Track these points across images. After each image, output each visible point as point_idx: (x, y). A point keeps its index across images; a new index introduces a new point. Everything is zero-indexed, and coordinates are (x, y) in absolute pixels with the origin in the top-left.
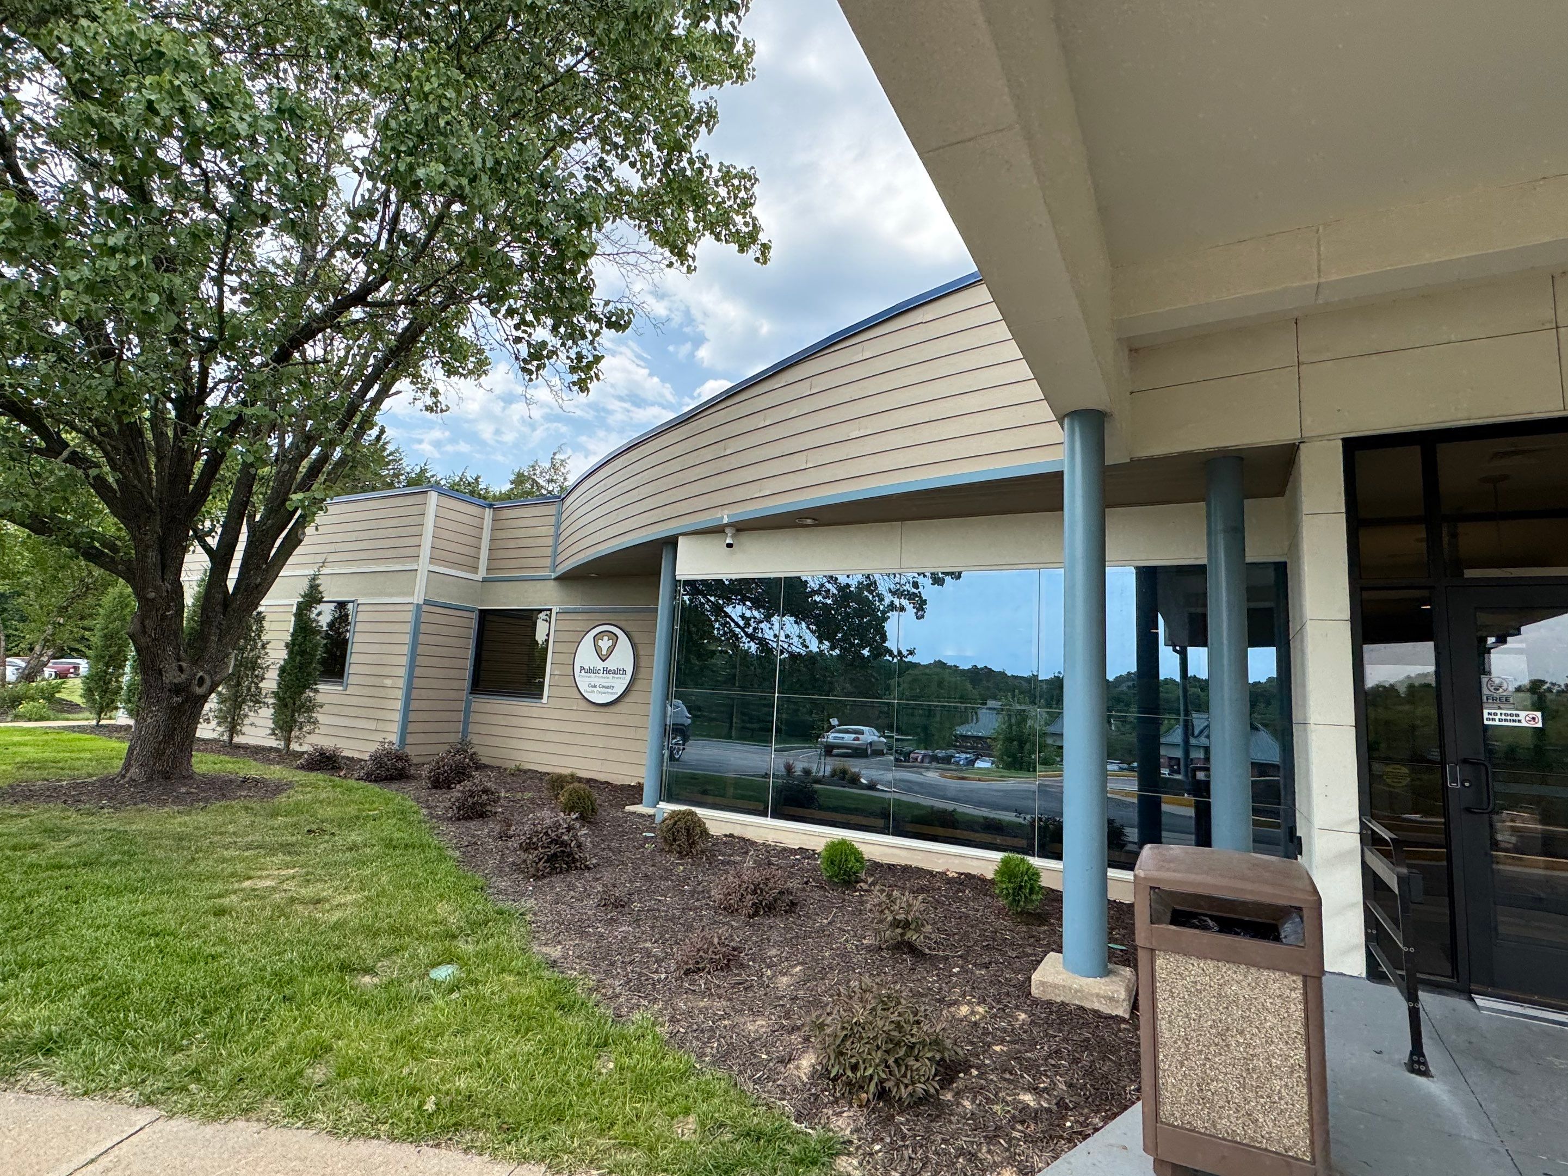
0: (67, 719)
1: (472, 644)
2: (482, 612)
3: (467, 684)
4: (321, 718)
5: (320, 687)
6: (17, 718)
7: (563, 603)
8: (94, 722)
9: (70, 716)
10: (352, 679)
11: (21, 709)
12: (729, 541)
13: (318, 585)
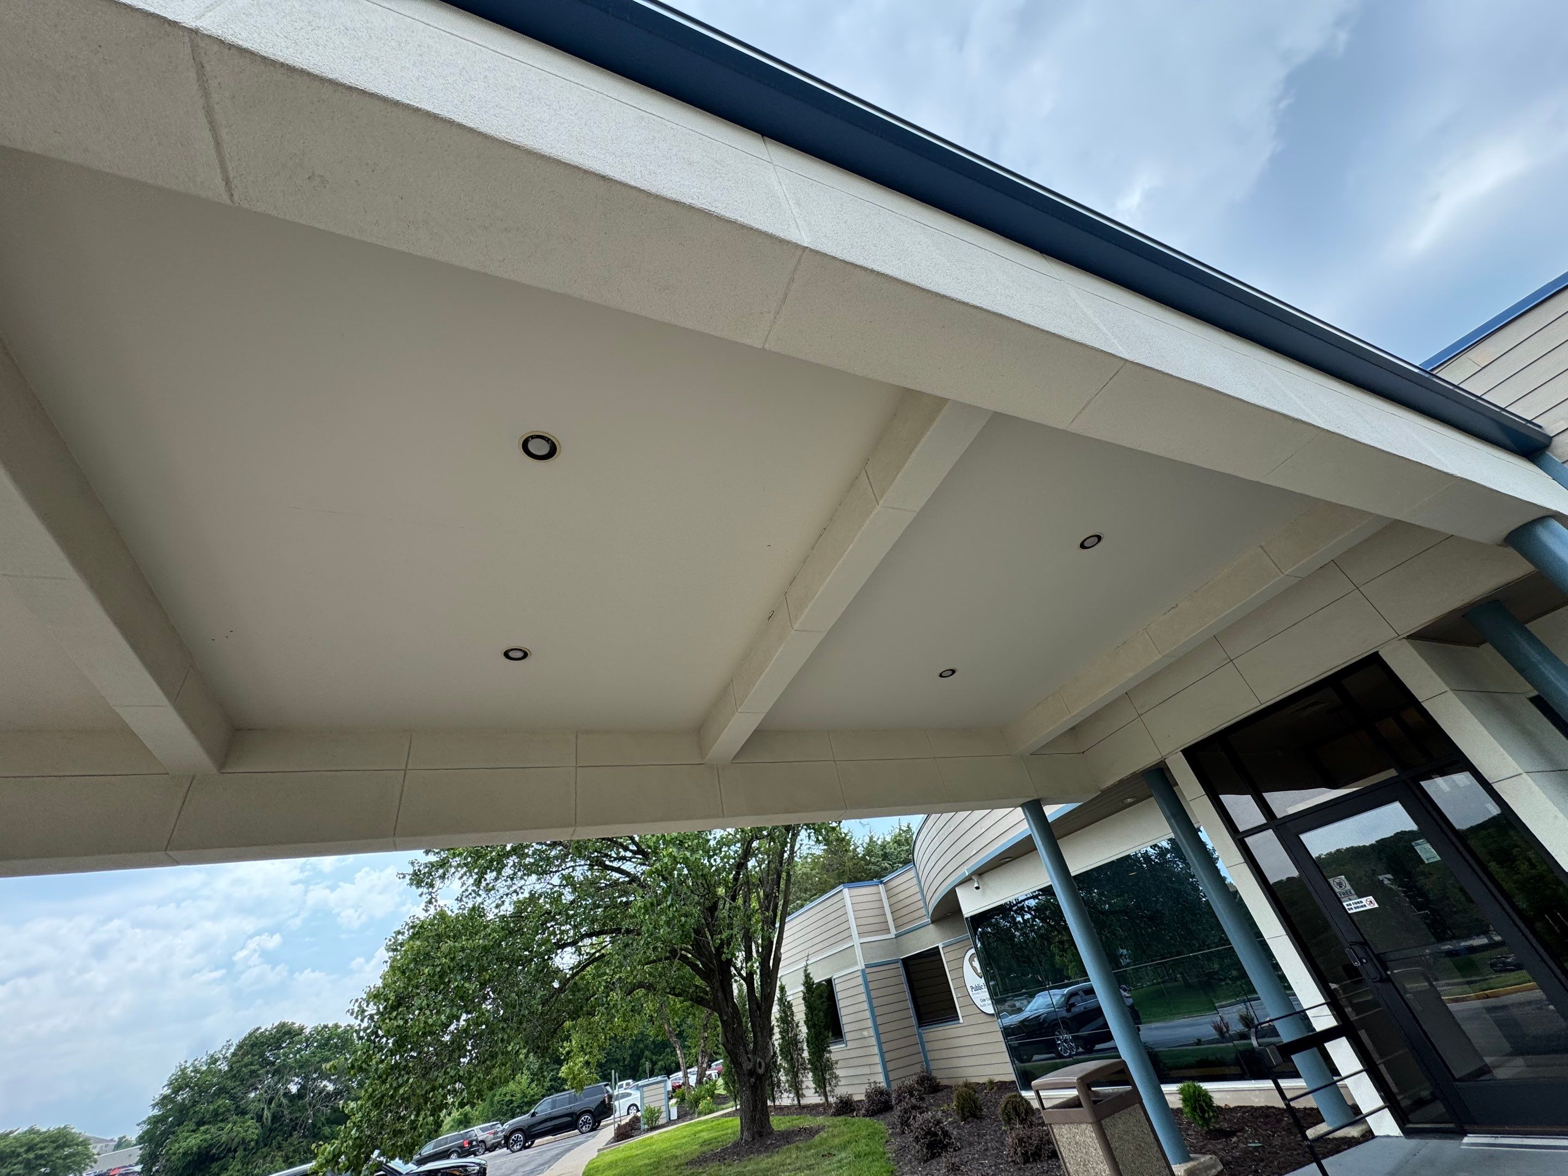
0: (723, 1109)
1: (905, 987)
2: (906, 962)
3: (914, 1021)
4: (838, 1072)
5: (832, 1048)
6: (700, 1114)
7: (943, 939)
8: (734, 1108)
9: (724, 1106)
10: (848, 1037)
11: (701, 1107)
12: (976, 885)
13: (809, 974)
